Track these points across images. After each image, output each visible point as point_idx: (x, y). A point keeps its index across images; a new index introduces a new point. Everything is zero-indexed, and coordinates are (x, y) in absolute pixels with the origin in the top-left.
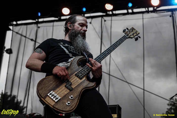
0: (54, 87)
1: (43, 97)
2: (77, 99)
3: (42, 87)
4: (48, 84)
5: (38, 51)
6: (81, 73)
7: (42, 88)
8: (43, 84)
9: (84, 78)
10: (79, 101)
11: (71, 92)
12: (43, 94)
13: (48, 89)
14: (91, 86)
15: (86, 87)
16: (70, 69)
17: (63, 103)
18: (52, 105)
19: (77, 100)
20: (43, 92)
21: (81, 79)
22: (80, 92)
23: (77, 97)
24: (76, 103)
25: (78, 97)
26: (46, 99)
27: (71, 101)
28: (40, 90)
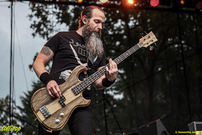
0: (48, 101)
1: (35, 110)
2: (67, 117)
3: (37, 99)
4: (43, 97)
5: (46, 52)
6: (78, 89)
7: (36, 101)
8: (38, 96)
9: (79, 95)
10: (68, 119)
11: (63, 108)
12: (35, 108)
13: (42, 103)
14: (85, 104)
15: (79, 105)
16: (68, 82)
17: (52, 120)
18: (42, 121)
19: (67, 119)
20: (36, 105)
21: (76, 95)
22: (71, 110)
23: (67, 115)
24: (65, 121)
25: (69, 115)
26: (37, 114)
27: (60, 119)
28: (34, 102)
